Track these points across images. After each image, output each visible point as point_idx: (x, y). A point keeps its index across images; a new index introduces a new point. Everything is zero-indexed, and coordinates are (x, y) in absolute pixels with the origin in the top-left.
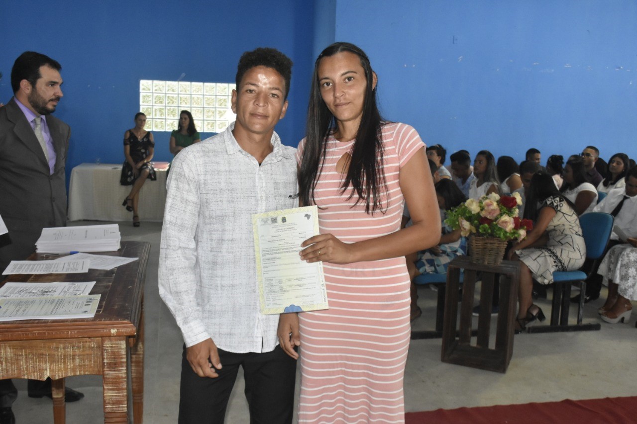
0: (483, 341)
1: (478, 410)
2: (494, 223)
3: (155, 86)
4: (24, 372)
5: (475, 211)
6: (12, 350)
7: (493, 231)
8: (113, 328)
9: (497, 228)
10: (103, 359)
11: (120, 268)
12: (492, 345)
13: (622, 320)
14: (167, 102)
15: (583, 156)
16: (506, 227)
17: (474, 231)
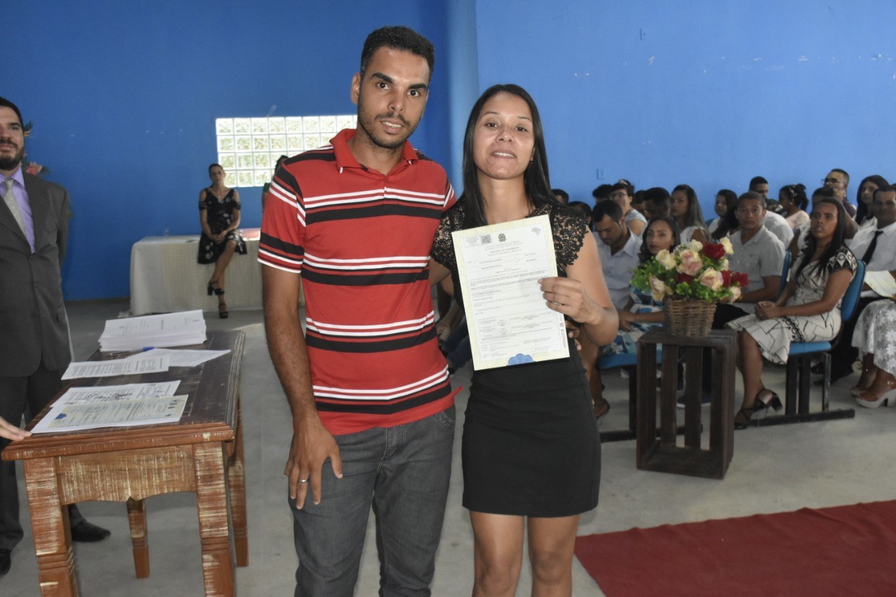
0: (693, 440)
1: (685, 527)
2: (696, 280)
3: (237, 126)
4: (100, 493)
5: (669, 266)
6: (84, 466)
7: (694, 291)
8: (206, 432)
9: (700, 287)
10: (196, 472)
11: (208, 363)
12: (705, 444)
13: (886, 403)
14: (254, 146)
15: (828, 183)
16: (712, 284)
17: (670, 293)
